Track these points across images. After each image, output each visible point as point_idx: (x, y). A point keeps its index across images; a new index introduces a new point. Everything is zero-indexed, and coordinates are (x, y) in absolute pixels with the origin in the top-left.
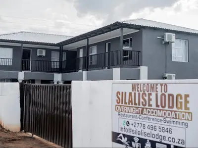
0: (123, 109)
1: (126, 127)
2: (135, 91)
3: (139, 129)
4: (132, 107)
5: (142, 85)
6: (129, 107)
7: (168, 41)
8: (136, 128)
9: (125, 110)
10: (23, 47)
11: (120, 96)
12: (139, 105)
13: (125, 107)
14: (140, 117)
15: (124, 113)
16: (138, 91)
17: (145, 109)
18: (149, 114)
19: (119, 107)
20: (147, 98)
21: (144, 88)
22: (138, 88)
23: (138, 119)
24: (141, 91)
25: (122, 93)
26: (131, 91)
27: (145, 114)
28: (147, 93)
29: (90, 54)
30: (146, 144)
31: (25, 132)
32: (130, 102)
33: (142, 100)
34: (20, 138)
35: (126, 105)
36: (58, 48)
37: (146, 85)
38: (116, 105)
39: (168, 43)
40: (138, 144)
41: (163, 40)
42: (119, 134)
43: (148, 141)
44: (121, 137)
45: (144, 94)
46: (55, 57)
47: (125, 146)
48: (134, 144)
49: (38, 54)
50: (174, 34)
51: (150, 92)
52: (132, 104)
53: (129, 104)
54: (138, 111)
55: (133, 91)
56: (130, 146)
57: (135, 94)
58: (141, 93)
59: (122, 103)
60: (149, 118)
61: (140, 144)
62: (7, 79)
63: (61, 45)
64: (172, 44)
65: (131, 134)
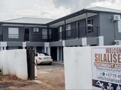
0: (99, 65)
1: (103, 76)
2: (108, 53)
3: (112, 78)
4: (106, 63)
5: (113, 49)
6: (104, 63)
7: (116, 20)
8: (110, 77)
9: (101, 65)
10: (25, 27)
11: (98, 57)
12: (111, 62)
13: (101, 64)
14: (113, 70)
15: (100, 67)
16: (110, 53)
17: (116, 65)
18: (119, 68)
19: (97, 63)
20: (117, 57)
21: (115, 51)
22: (110, 51)
23: (111, 71)
24: (112, 53)
25: (99, 54)
26: (105, 53)
27: (116, 68)
28: (117, 54)
29: (66, 30)
30: (117, 87)
31: (31, 79)
32: (105, 60)
33: (113, 59)
34: (28, 84)
35: (102, 62)
36: (46, 27)
37: (116, 49)
38: (95, 63)
39: (116, 21)
40: (111, 87)
41: (113, 19)
42: (97, 81)
43: (119, 85)
44: (99, 83)
45: (115, 54)
46: (45, 33)
47: (102, 89)
48: (108, 88)
49: (34, 31)
50: (120, 16)
51: (119, 53)
52: (106, 62)
53: (104, 61)
54: (111, 66)
55: (107, 53)
56: (105, 89)
57: (108, 55)
58: (113, 54)
59: (99, 61)
60: (119, 71)
61: (113, 87)
62: (16, 47)
63: (48, 24)
64: (118, 21)
65: (106, 81)
